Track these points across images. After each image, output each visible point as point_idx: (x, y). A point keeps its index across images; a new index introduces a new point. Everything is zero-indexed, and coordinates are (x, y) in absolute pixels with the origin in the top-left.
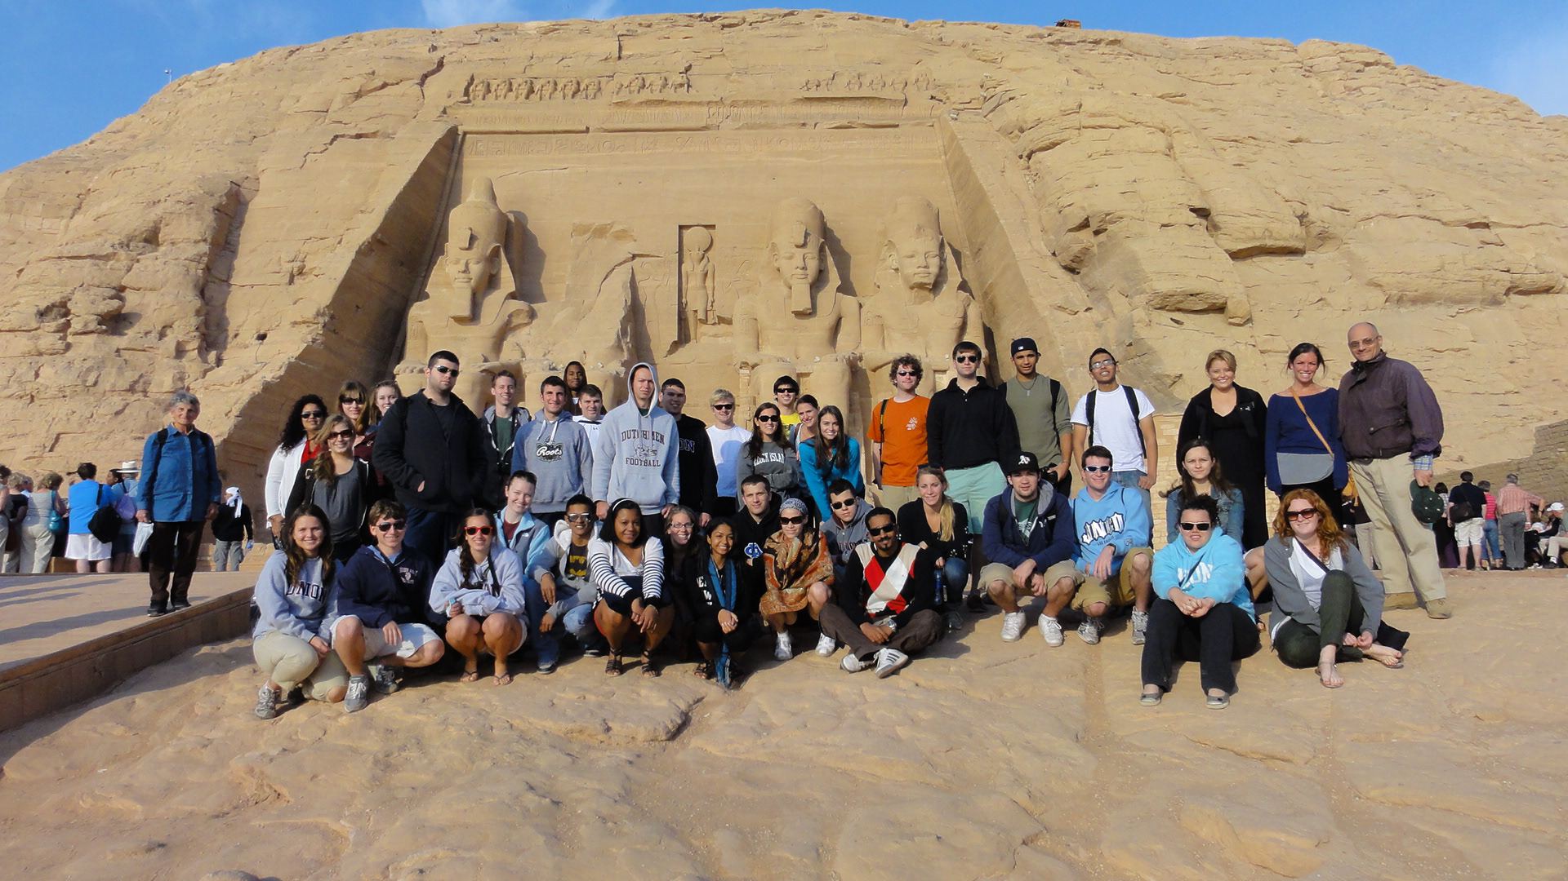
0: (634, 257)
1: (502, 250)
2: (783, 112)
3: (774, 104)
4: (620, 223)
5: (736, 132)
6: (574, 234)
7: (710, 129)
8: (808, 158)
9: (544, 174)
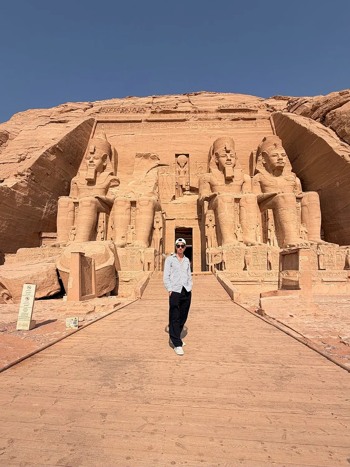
0: (159, 165)
1: (108, 156)
2: (214, 115)
3: (210, 112)
4: (154, 153)
5: (196, 121)
6: (137, 157)
7: (186, 121)
8: (223, 130)
9: (126, 136)
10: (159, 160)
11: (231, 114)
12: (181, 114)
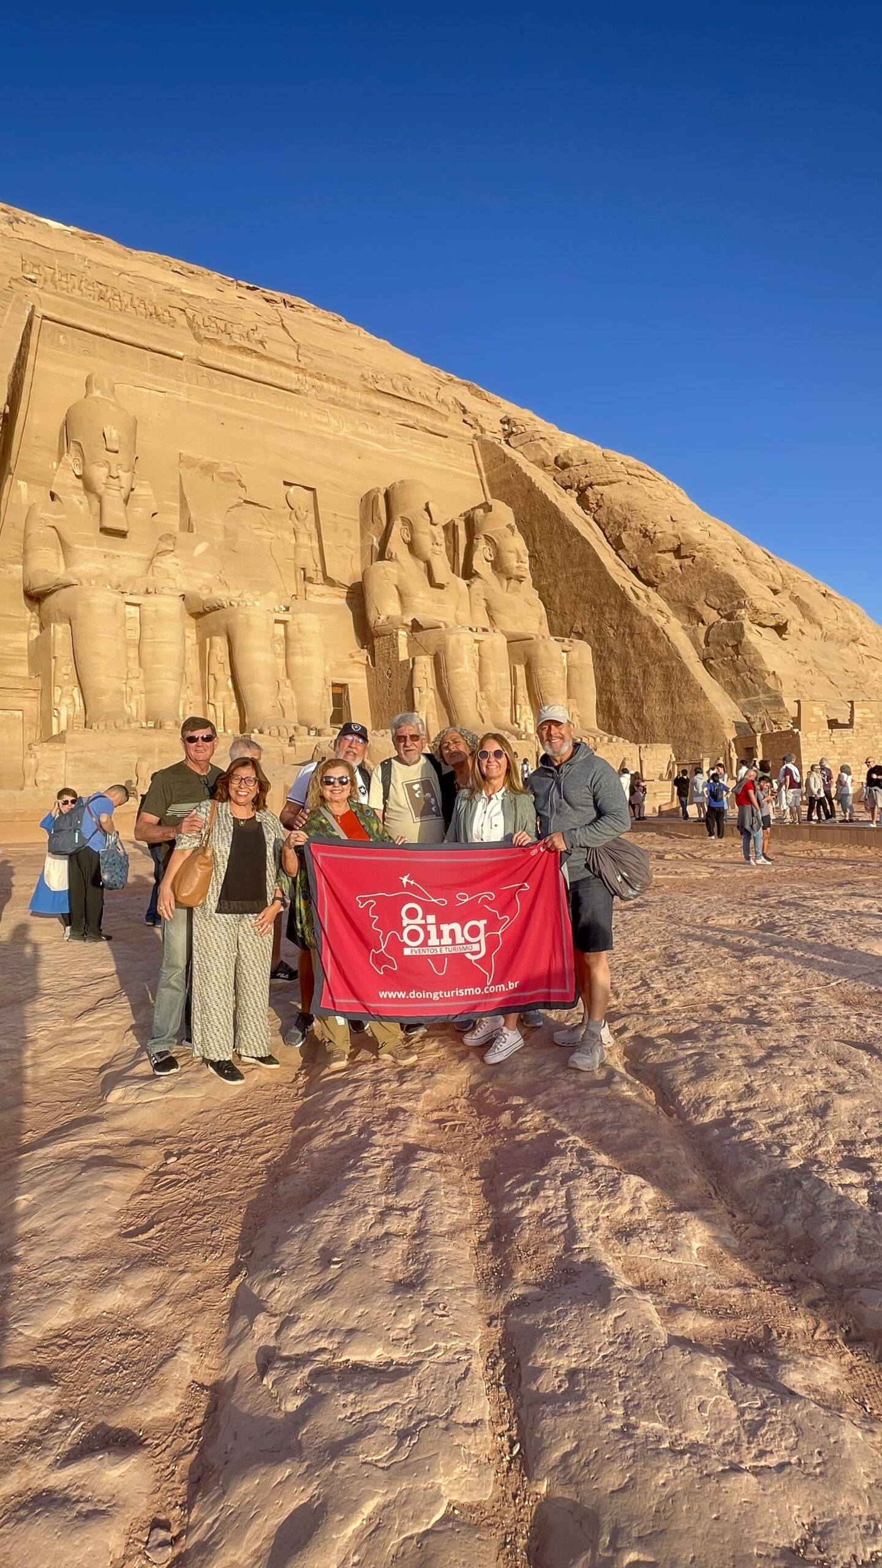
0: (246, 502)
3: (350, 387)
4: (227, 465)
5: (323, 403)
6: (181, 464)
7: (300, 394)
8: (384, 446)
9: (141, 392)
10: (242, 486)
11: (396, 406)
12: (283, 370)
